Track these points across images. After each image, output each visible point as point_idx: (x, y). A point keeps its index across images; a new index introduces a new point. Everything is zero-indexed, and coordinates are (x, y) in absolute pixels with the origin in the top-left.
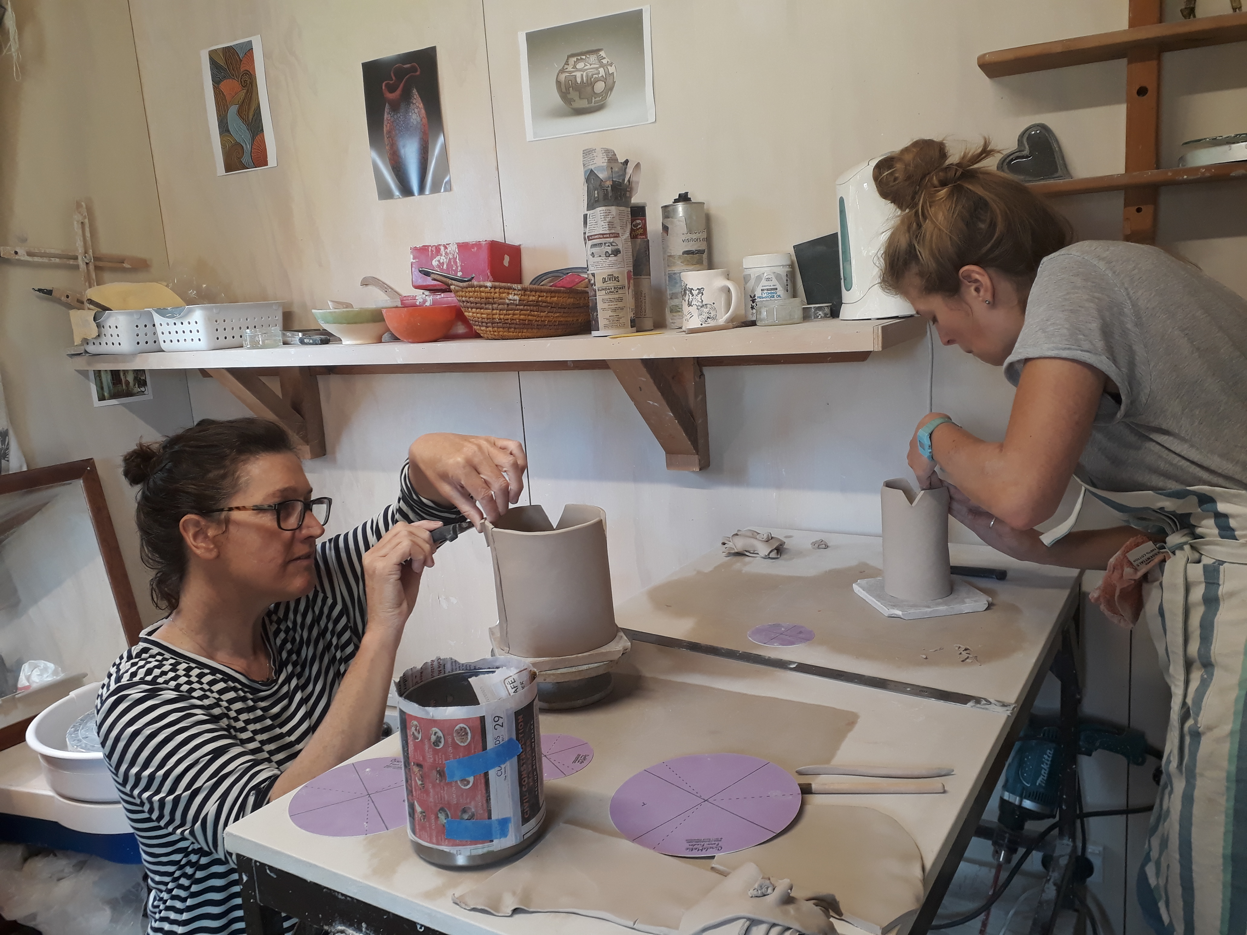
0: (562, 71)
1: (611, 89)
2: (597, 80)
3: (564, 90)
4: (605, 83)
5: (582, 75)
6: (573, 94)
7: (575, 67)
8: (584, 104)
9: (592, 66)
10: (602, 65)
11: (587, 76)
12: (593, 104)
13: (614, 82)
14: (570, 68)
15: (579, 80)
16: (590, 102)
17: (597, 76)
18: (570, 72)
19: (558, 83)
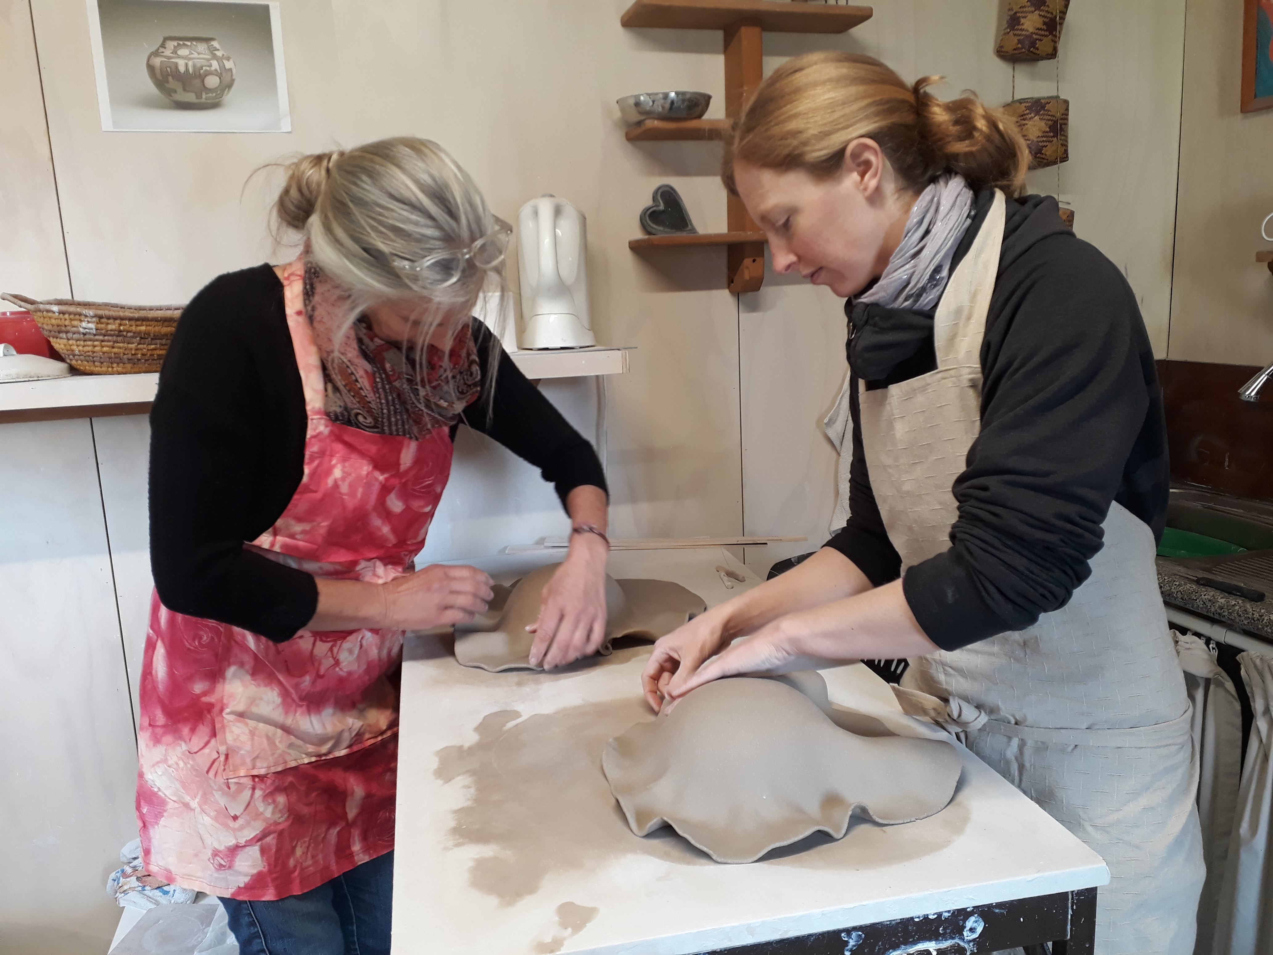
0: (156, 53)
1: (230, 86)
2: (208, 73)
3: (159, 76)
4: (220, 78)
5: (187, 65)
6: (172, 84)
7: (176, 53)
8: (190, 97)
9: (201, 56)
10: (215, 57)
11: (194, 66)
12: (203, 100)
13: (233, 80)
14: (168, 53)
15: (182, 69)
16: (199, 96)
17: (208, 68)
18: (169, 58)
19: (151, 68)
